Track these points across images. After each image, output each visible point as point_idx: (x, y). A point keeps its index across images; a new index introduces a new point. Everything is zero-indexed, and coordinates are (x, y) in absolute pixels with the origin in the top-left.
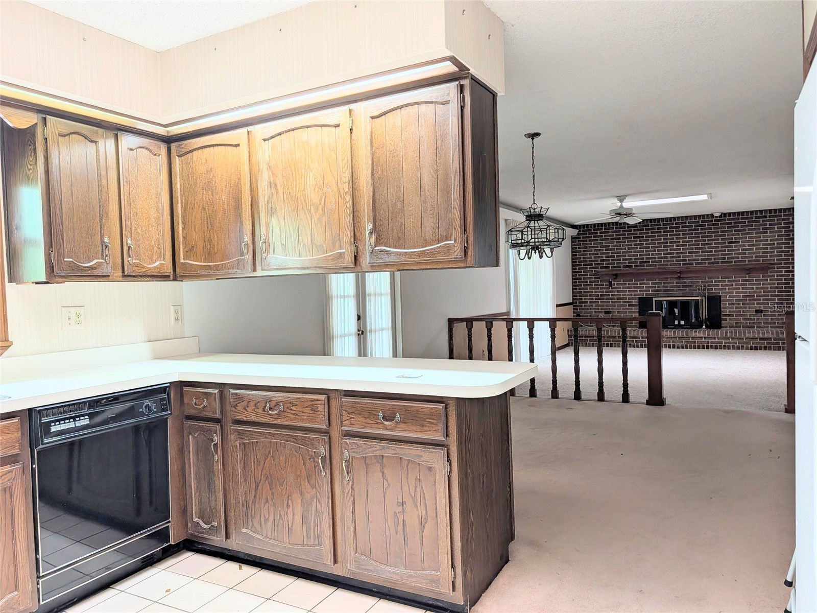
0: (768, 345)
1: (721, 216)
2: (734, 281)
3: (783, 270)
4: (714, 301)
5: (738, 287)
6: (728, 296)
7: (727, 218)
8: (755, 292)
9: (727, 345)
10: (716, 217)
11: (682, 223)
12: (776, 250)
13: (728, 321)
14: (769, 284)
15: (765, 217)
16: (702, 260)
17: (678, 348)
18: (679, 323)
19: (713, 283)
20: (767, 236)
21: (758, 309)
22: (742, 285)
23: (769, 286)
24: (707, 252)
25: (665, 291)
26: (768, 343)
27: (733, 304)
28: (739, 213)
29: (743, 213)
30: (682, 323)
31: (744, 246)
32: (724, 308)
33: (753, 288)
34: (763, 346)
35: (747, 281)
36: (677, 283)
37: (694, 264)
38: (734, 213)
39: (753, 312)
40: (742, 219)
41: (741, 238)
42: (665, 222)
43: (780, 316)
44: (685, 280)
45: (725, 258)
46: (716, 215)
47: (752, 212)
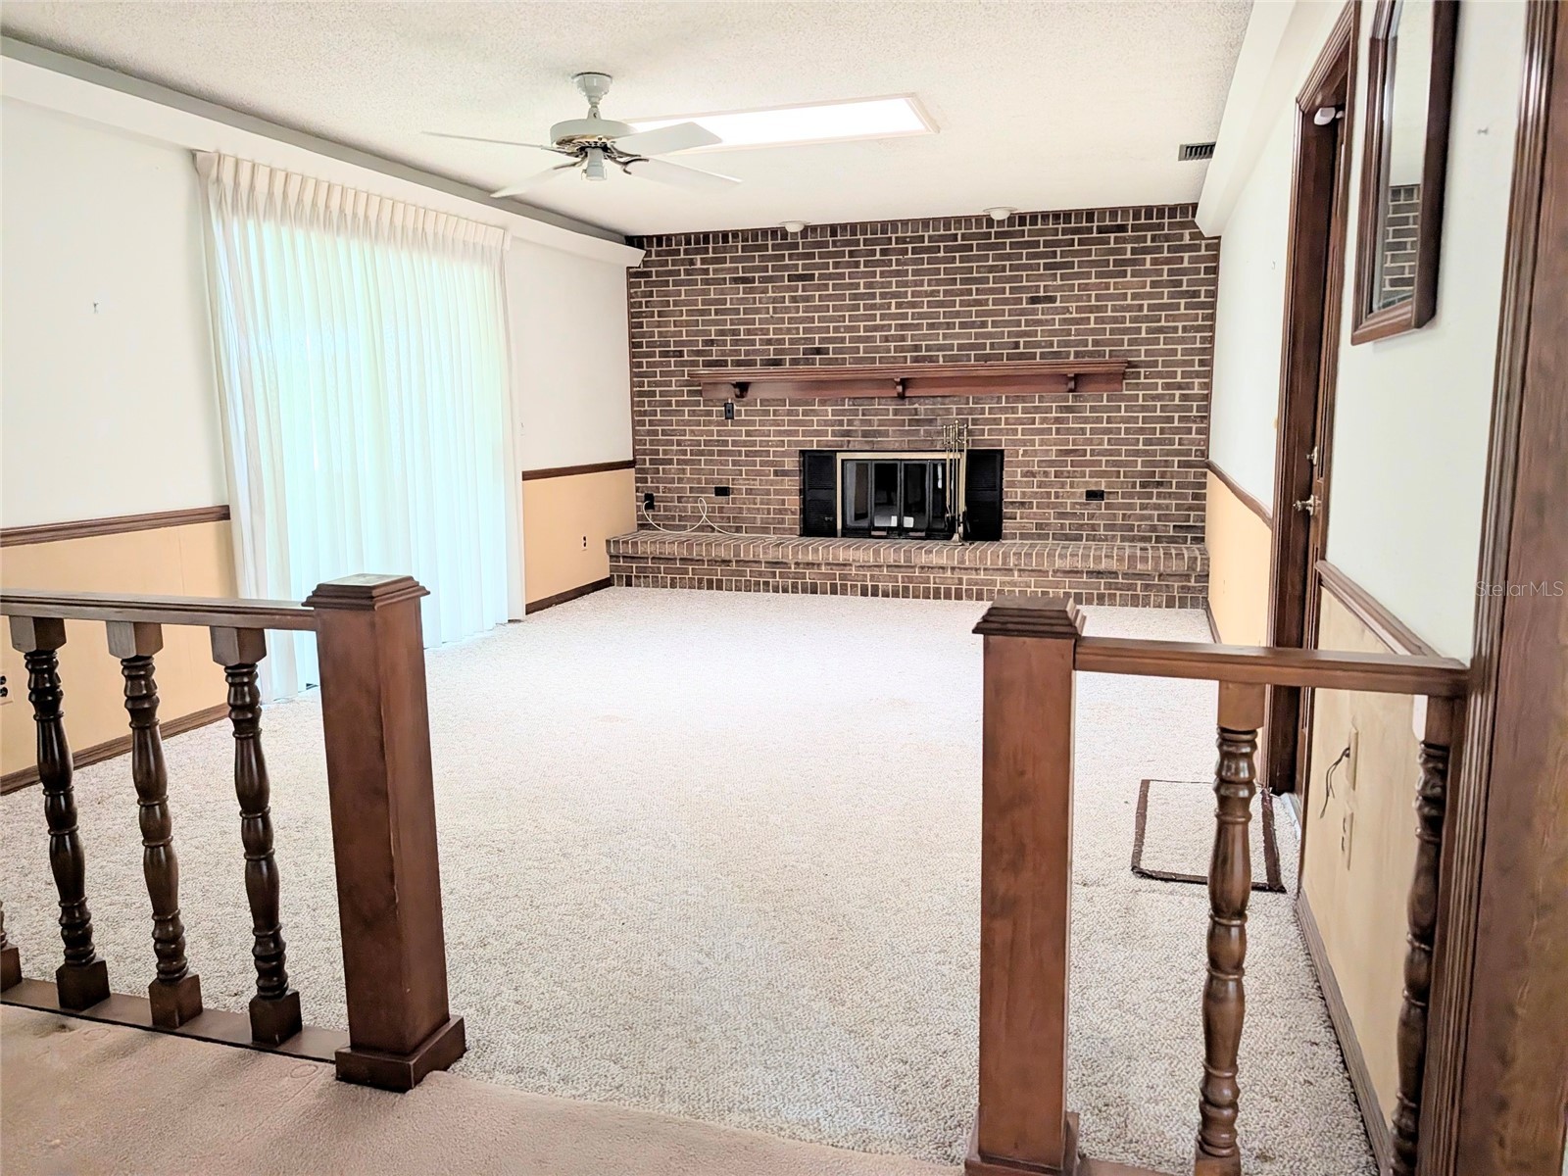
0: (1107, 592)
1: (1011, 220)
2: (1037, 410)
3: (1160, 381)
4: (986, 465)
5: (1045, 426)
6: (1021, 452)
7: (1026, 228)
8: (1090, 442)
9: (1006, 589)
10: (1001, 223)
11: (913, 240)
12: (1144, 326)
13: (1018, 520)
14: (1124, 420)
15: (1122, 228)
16: (961, 347)
17: (886, 595)
18: (900, 522)
19: (987, 416)
20: (1126, 286)
21: (1094, 488)
22: (1057, 420)
23: (1123, 426)
24: (972, 325)
25: (865, 434)
26: (1108, 586)
27: (1033, 475)
28: (1056, 216)
29: (1067, 215)
30: (909, 522)
31: (1067, 310)
32: (1012, 484)
33: (1083, 431)
34: (1095, 592)
35: (1069, 409)
36: (896, 412)
37: (941, 359)
38: (1045, 216)
39: (1080, 498)
40: (1065, 232)
41: (1060, 288)
42: (869, 236)
43: (1146, 509)
44: (916, 406)
45: (1017, 345)
46: (997, 216)
47: (1090, 214)
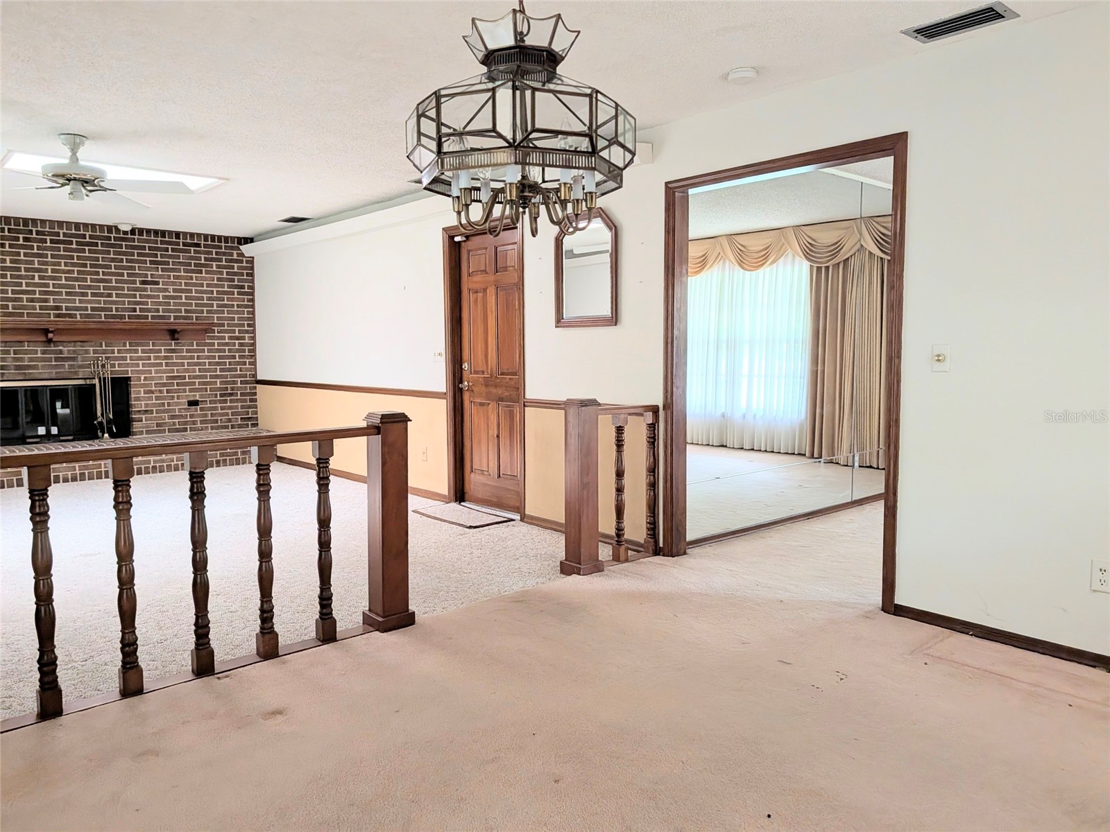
0: (221, 458)
1: (133, 231)
2: (151, 351)
3: (227, 335)
4: (121, 386)
5: (158, 361)
6: (142, 378)
7: (136, 237)
8: (187, 371)
9: (158, 465)
10: (125, 233)
11: (51, 234)
12: (215, 303)
13: (144, 422)
14: (208, 357)
15: (198, 245)
16: (93, 309)
18: (48, 431)
19: (116, 355)
20: (202, 279)
21: (192, 399)
22: (166, 358)
23: (207, 361)
24: (101, 295)
25: (18, 368)
26: (222, 455)
27: (152, 392)
28: (156, 232)
29: (163, 233)
30: (54, 430)
31: (166, 290)
32: (138, 399)
33: (183, 364)
34: (214, 459)
35: (173, 351)
36: (44, 352)
37: (78, 316)
38: (149, 231)
39: (184, 405)
40: (162, 242)
41: (161, 277)
42: (12, 227)
43: (224, 409)
44: (61, 348)
45: (135, 310)
46: (124, 228)
47: (178, 235)
